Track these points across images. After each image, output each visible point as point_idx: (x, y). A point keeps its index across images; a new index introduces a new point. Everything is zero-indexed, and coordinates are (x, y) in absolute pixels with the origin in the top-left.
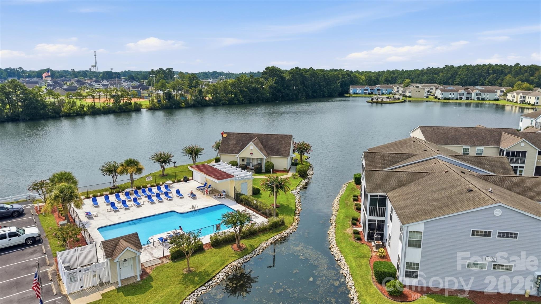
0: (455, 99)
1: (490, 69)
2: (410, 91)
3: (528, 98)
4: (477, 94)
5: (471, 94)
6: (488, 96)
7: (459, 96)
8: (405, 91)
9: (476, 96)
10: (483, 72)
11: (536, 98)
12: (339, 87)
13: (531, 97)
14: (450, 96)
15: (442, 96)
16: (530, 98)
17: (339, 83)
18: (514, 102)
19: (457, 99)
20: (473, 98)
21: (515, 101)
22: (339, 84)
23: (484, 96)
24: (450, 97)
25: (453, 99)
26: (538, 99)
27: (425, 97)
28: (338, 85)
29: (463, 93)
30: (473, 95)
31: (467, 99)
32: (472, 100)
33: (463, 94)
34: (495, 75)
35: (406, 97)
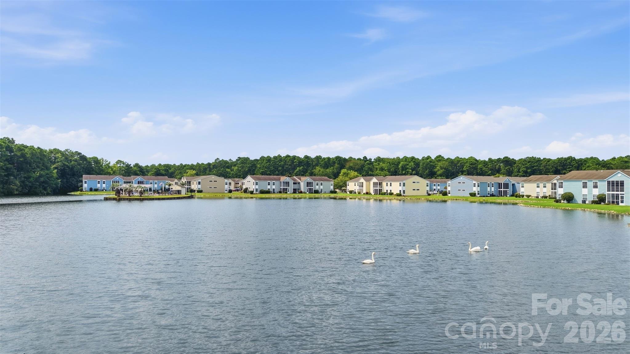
0: (278, 193)
1: (295, 161)
2: (200, 181)
3: (387, 185)
4: (307, 182)
5: (299, 183)
6: (322, 187)
7: (282, 187)
8: (190, 182)
9: (307, 186)
10: (287, 164)
11: (402, 184)
12: (55, 175)
13: (393, 183)
14: (269, 187)
15: (257, 187)
16: (391, 185)
17: (55, 168)
18: (364, 194)
19: (280, 192)
20: (302, 190)
21: (365, 192)
22: (56, 171)
23: (317, 187)
24: (269, 189)
25: (274, 193)
26: (404, 185)
27: (226, 190)
28: (51, 172)
29: (289, 182)
30: (302, 184)
31: (295, 191)
32: (301, 192)
33: (287, 184)
34: (302, 167)
35: (192, 191)
